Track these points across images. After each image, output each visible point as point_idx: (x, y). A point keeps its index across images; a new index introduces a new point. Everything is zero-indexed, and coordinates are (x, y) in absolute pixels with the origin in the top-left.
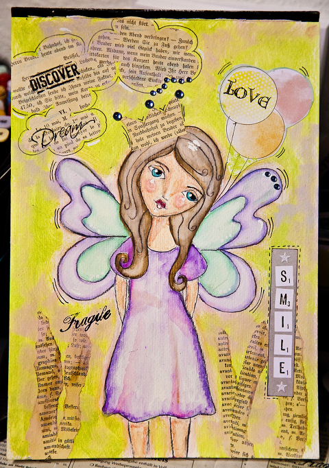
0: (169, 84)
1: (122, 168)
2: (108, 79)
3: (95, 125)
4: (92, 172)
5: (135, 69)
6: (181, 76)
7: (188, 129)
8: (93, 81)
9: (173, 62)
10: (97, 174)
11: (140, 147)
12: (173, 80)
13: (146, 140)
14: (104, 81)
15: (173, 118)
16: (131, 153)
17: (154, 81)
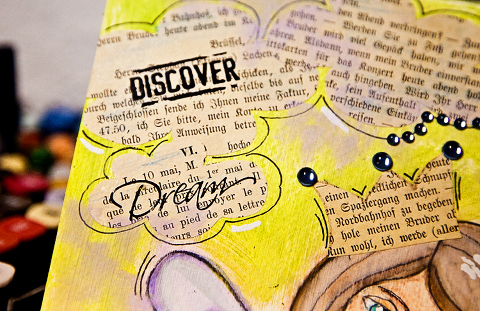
0: (432, 127)
1: (301, 290)
2: (298, 99)
3: (256, 189)
4: (231, 289)
5: (359, 85)
6: (461, 113)
7: (463, 229)
8: (266, 97)
9: (447, 83)
10: (243, 295)
11: (349, 251)
12: (440, 119)
13: (364, 237)
14: (289, 100)
15: (431, 199)
16: (327, 260)
17: (400, 115)
